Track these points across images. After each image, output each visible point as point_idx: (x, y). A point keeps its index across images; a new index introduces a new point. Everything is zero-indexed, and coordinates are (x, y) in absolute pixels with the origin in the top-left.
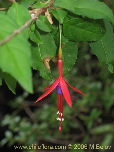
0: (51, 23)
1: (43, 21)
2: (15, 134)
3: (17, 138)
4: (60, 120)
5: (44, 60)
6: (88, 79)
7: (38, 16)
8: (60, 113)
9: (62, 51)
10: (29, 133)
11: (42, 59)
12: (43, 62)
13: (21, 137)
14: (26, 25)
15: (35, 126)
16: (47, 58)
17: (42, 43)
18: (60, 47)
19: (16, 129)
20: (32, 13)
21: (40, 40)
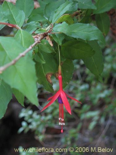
0: (52, 45)
1: (45, 44)
2: (29, 124)
3: (30, 127)
4: (62, 124)
5: (46, 75)
6: (79, 82)
7: (40, 40)
8: (61, 119)
9: (61, 68)
10: (39, 123)
11: (45, 75)
12: (46, 78)
13: (34, 126)
14: (30, 48)
15: (43, 118)
16: (49, 74)
17: (45, 63)
18: (60, 65)
19: (30, 121)
20: (35, 38)
21: (43, 60)
